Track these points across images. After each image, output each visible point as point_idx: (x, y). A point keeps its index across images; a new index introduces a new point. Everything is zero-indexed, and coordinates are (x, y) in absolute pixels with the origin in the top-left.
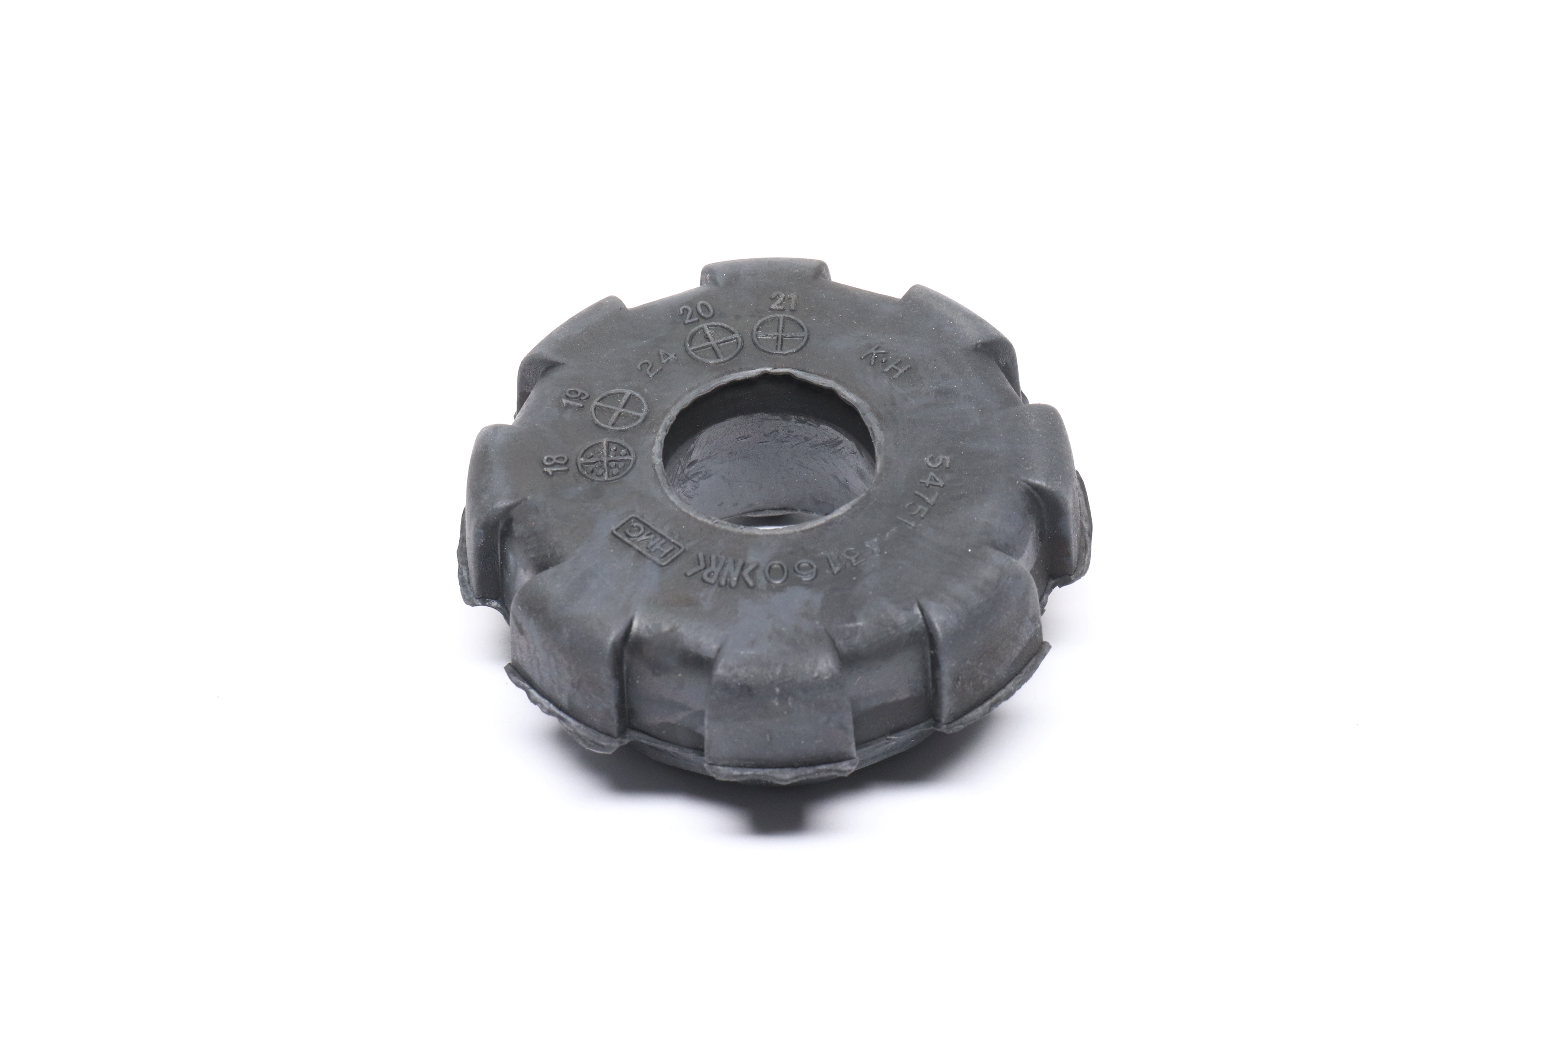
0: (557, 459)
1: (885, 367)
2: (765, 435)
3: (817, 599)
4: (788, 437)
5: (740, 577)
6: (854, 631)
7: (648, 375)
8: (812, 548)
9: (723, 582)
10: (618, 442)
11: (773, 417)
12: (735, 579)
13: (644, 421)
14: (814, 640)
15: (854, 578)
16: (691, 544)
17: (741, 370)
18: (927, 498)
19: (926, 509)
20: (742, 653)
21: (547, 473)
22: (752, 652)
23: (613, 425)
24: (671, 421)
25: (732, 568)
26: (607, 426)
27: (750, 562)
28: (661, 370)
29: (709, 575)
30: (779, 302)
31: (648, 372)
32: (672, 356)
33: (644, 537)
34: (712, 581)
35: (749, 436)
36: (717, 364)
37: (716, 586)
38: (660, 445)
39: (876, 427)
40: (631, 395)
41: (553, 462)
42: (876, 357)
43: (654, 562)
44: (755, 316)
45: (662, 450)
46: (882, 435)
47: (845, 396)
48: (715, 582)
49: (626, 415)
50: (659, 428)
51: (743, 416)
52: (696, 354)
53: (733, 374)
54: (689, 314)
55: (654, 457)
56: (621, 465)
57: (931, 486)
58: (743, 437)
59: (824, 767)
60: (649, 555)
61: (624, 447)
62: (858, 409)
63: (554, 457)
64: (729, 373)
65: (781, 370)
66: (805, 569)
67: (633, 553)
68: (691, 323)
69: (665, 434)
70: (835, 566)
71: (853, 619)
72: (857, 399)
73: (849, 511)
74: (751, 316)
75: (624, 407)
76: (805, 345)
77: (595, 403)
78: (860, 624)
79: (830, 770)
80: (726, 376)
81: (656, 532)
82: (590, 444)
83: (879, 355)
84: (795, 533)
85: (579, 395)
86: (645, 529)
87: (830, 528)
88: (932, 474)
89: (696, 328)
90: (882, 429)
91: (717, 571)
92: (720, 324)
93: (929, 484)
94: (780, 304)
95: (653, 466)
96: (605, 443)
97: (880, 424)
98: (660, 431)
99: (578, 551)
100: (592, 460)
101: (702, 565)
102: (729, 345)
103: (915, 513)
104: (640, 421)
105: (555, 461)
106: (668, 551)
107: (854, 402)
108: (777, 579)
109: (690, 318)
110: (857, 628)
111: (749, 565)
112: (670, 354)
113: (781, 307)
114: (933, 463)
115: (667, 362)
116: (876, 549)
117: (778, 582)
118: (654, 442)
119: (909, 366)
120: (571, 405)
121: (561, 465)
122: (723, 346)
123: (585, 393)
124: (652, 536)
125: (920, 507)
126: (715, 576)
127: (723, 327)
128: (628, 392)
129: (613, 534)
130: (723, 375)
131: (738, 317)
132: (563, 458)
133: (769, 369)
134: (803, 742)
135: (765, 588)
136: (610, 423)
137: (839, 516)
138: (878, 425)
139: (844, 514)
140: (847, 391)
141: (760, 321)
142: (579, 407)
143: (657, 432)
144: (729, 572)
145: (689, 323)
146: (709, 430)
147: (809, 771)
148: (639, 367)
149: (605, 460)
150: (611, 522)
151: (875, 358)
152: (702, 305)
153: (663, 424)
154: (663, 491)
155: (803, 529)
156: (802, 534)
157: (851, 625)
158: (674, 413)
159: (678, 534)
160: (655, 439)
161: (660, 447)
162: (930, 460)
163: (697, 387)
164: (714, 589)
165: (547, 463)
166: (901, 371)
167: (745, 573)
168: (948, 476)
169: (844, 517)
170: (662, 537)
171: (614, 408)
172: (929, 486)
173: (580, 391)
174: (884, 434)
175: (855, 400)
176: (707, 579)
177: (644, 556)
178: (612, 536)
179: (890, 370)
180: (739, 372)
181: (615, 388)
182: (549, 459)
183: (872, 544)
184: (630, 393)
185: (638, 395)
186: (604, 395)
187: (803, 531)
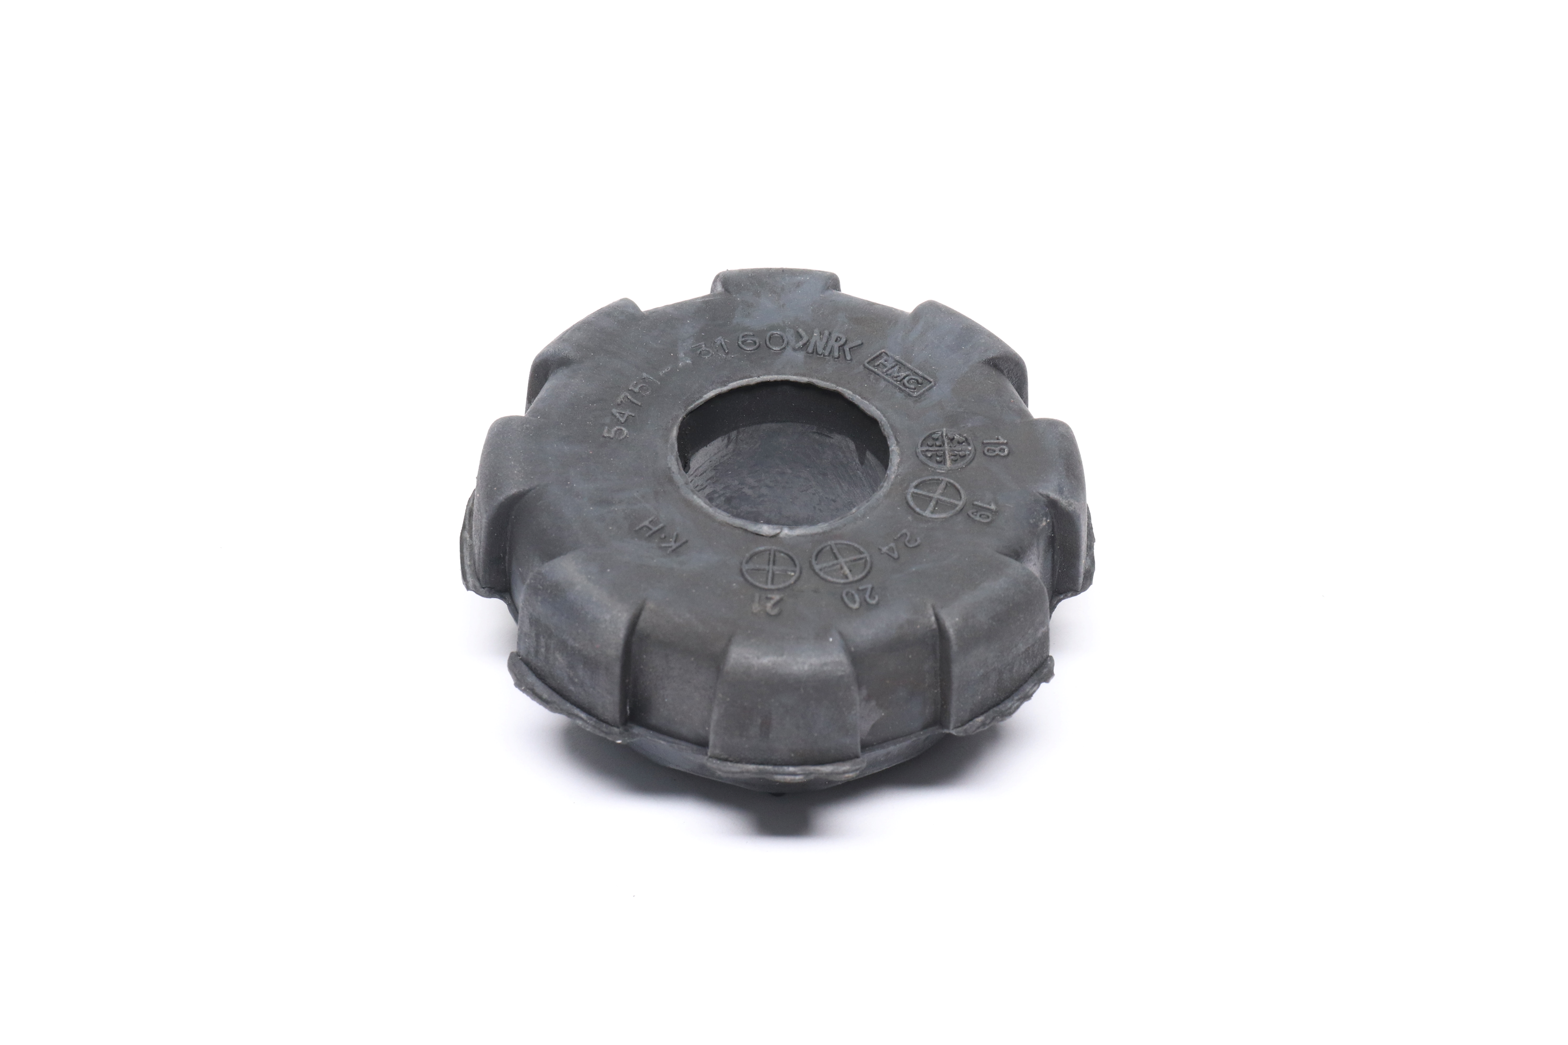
0: (994, 449)
1: (662, 529)
3: (738, 319)
5: (812, 335)
7: (908, 531)
8: (742, 362)
9: (827, 331)
10: (935, 464)
12: (816, 334)
13: (910, 484)
16: (858, 370)
19: (631, 386)
21: (1003, 437)
23: (942, 481)
24: (882, 486)
25: (819, 345)
26: (948, 480)
27: (801, 350)
28: (895, 537)
29: (840, 337)
30: (772, 601)
31: (909, 534)
32: (884, 552)
33: (904, 377)
34: (837, 333)
36: (837, 539)
37: (833, 329)
38: (893, 463)
43: (893, 355)
44: (799, 590)
45: (891, 457)
46: (669, 460)
48: (834, 332)
49: (929, 491)
50: (895, 479)
52: (859, 549)
53: (821, 531)
54: (868, 594)
55: (898, 451)
56: (930, 442)
60: (897, 358)
61: (928, 459)
64: (823, 534)
66: (749, 342)
67: (913, 363)
68: (864, 583)
69: (888, 474)
70: (720, 346)
72: (694, 501)
73: (705, 393)
74: (803, 591)
75: (931, 498)
76: (745, 556)
77: (961, 504)
80: (826, 530)
81: (892, 378)
82: (963, 464)
83: (668, 542)
86: (904, 385)
87: (725, 379)
88: (623, 420)
89: (858, 577)
90: (670, 469)
92: (835, 579)
93: (625, 410)
94: (770, 598)
95: (898, 443)
96: (948, 462)
97: (669, 471)
98: (893, 476)
99: (966, 369)
100: (960, 448)
101: (847, 348)
102: (824, 559)
103: (641, 385)
104: (914, 484)
105: (997, 449)
106: (880, 363)
108: (776, 335)
109: (866, 588)
111: (803, 346)
112: (887, 553)
114: (620, 430)
115: (889, 546)
117: (775, 332)
118: (898, 467)
119: (637, 530)
120: (985, 502)
121: (990, 444)
122: (831, 557)
123: (972, 515)
124: (896, 375)
125: (636, 390)
127: (831, 577)
130: (830, 531)
131: (816, 591)
132: (989, 450)
133: (785, 532)
135: (786, 327)
136: (944, 483)
137: (714, 391)
138: (673, 472)
140: (702, 507)
141: (794, 585)
142: (977, 501)
143: (896, 477)
144: (821, 339)
148: (917, 539)
151: (672, 539)
152: (854, 602)
153: (891, 484)
154: (888, 418)
156: (751, 375)
158: (879, 493)
159: (871, 380)
160: (898, 470)
162: (623, 433)
164: (834, 326)
165: (1004, 447)
166: (646, 524)
167: (807, 339)
168: (607, 417)
169: (711, 388)
170: (886, 376)
171: (941, 498)
173: (977, 517)
174: (668, 464)
176: (841, 334)
177: (902, 360)
179: (657, 526)
180: (813, 534)
181: (941, 518)
183: (685, 361)
184: (926, 512)
185: (919, 513)
186: (953, 512)
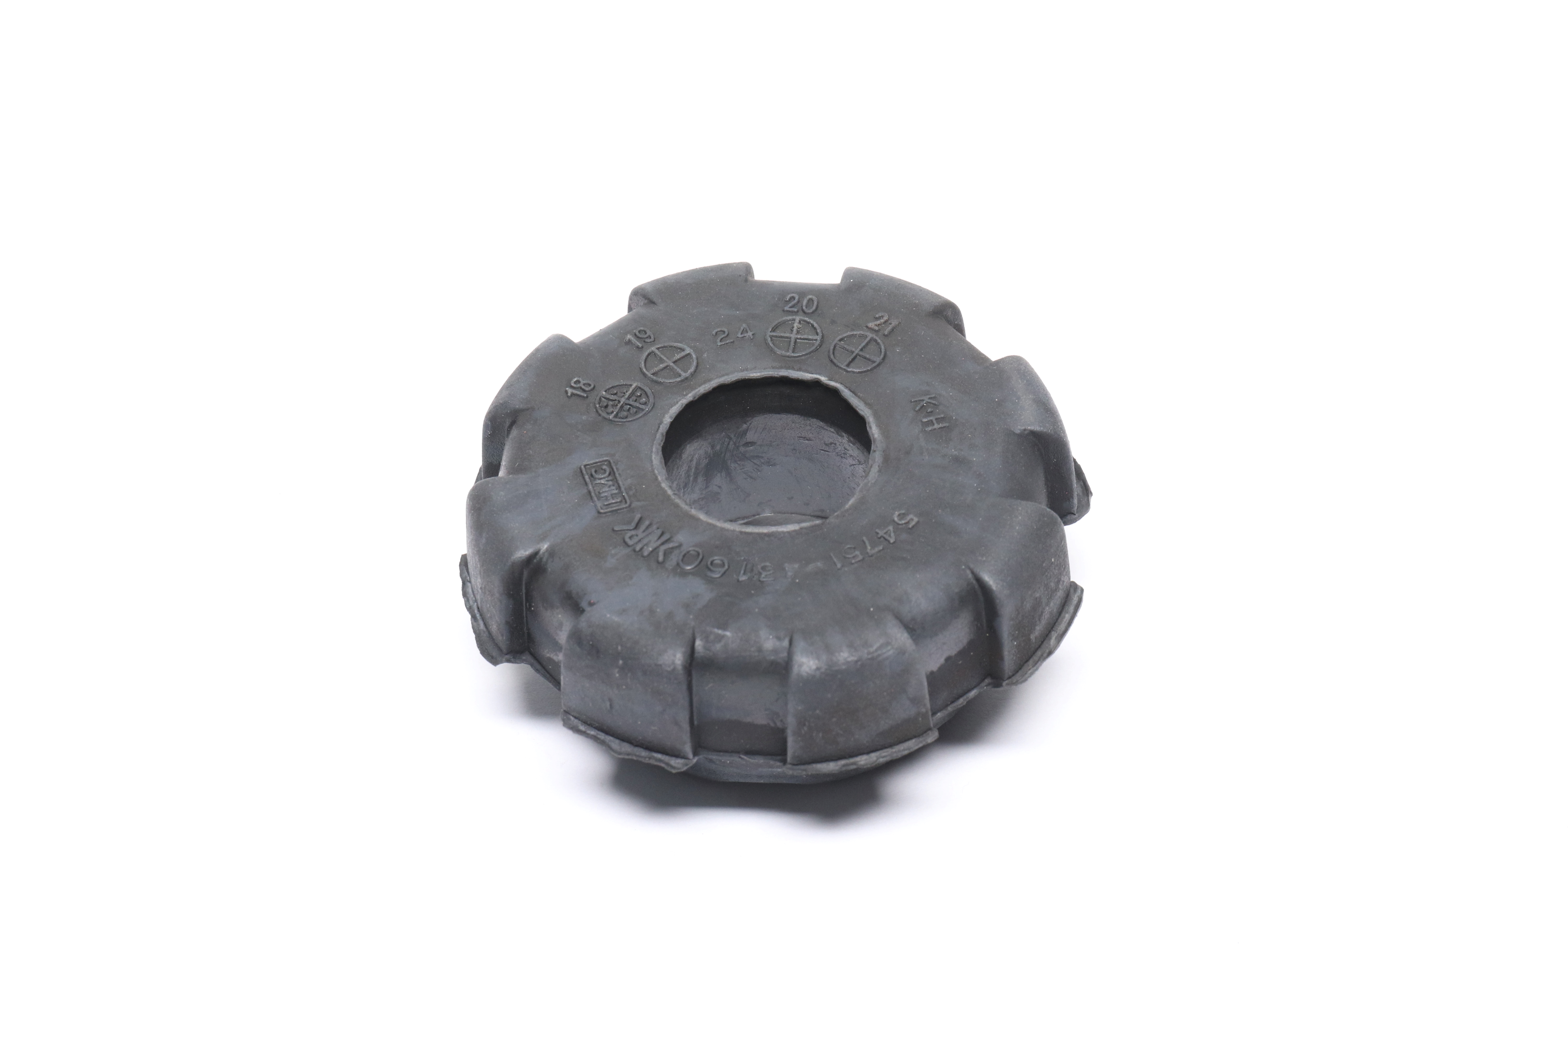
0: (584, 384)
1: (925, 417)
2: (826, 445)
3: (707, 596)
4: (845, 454)
5: (655, 550)
6: (720, 638)
7: (716, 342)
8: (738, 550)
9: (638, 548)
10: (646, 390)
11: (829, 429)
12: (651, 549)
13: (682, 381)
14: (676, 631)
15: (753, 592)
16: (639, 504)
17: (800, 370)
18: (869, 548)
19: (860, 557)
20: (608, 616)
21: (566, 392)
22: (616, 619)
23: (653, 374)
24: (704, 391)
25: (656, 539)
26: (647, 373)
27: (675, 540)
28: (733, 342)
29: (631, 538)
30: (878, 322)
31: (719, 340)
32: (750, 334)
33: (603, 482)
34: (630, 542)
35: (809, 440)
36: (782, 356)
37: (631, 549)
38: (681, 406)
39: (877, 467)
40: (689, 354)
41: (578, 385)
42: (925, 405)
43: (596, 506)
44: (848, 327)
45: (677, 413)
46: (876, 476)
47: (870, 428)
48: (633, 545)
49: (672, 369)
50: (690, 392)
51: (799, 416)
52: (772, 340)
53: (790, 371)
54: (793, 303)
55: (666, 415)
56: (633, 410)
57: (882, 539)
58: (804, 438)
59: (659, 756)
60: (595, 499)
61: (648, 397)
62: (872, 445)
63: (582, 382)
64: (788, 368)
65: (833, 384)
66: (717, 566)
67: (585, 491)
68: (789, 311)
69: (691, 399)
70: (744, 573)
71: (724, 627)
72: (878, 436)
73: (795, 531)
74: (845, 325)
75: (675, 362)
76: (871, 370)
77: (653, 349)
78: (728, 634)
79: (660, 760)
80: (783, 370)
81: (617, 481)
82: (622, 382)
83: (928, 404)
84: (734, 531)
85: (645, 336)
86: (610, 474)
87: (767, 539)
88: (891, 528)
89: (790, 318)
90: (880, 471)
91: (641, 536)
92: (812, 322)
93: (881, 537)
94: (876, 325)
95: (660, 423)
96: (634, 386)
97: (882, 467)
98: (689, 395)
99: (541, 470)
100: (612, 397)
101: (633, 526)
102: (807, 343)
103: (850, 556)
104: (679, 379)
105: (581, 385)
106: (613, 501)
107: (873, 437)
108: (688, 564)
109: (791, 307)
110: (723, 636)
111: (672, 542)
112: (749, 331)
113: (877, 328)
114: (900, 520)
115: (743, 337)
116: (790, 574)
117: (689, 568)
118: (677, 402)
119: (947, 425)
120: (632, 343)
121: (584, 391)
122: (800, 343)
123: (652, 337)
124: (611, 483)
125: (857, 553)
126: (636, 539)
127: (813, 326)
128: (688, 350)
129: (580, 469)
130: (781, 368)
131: (833, 322)
132: (590, 385)
133: (823, 379)
134: (639, 723)
135: (671, 568)
136: (652, 371)
137: (783, 532)
139: (788, 532)
140: (876, 426)
141: (849, 333)
142: (638, 347)
143: (687, 395)
144: (650, 541)
145: (787, 311)
146: (763, 417)
147: (644, 753)
148: (714, 333)
149: (623, 400)
150: (586, 458)
151: (923, 405)
152: (811, 300)
153: (697, 390)
155: (743, 530)
157: (720, 632)
158: (714, 383)
159: (634, 490)
160: (680, 400)
161: (678, 409)
162: (899, 515)
163: (751, 370)
164: (627, 551)
165: (573, 384)
166: (936, 426)
167: (663, 548)
168: (904, 536)
170: (619, 487)
171: (665, 358)
172: (880, 538)
173: (649, 333)
175: (876, 436)
176: (627, 540)
177: (591, 498)
178: (579, 470)
179: (928, 421)
180: (798, 370)
181: (681, 343)
182: (578, 382)
183: (791, 568)
184: (689, 352)
185: (694, 356)
186: (666, 345)
187: (741, 532)
